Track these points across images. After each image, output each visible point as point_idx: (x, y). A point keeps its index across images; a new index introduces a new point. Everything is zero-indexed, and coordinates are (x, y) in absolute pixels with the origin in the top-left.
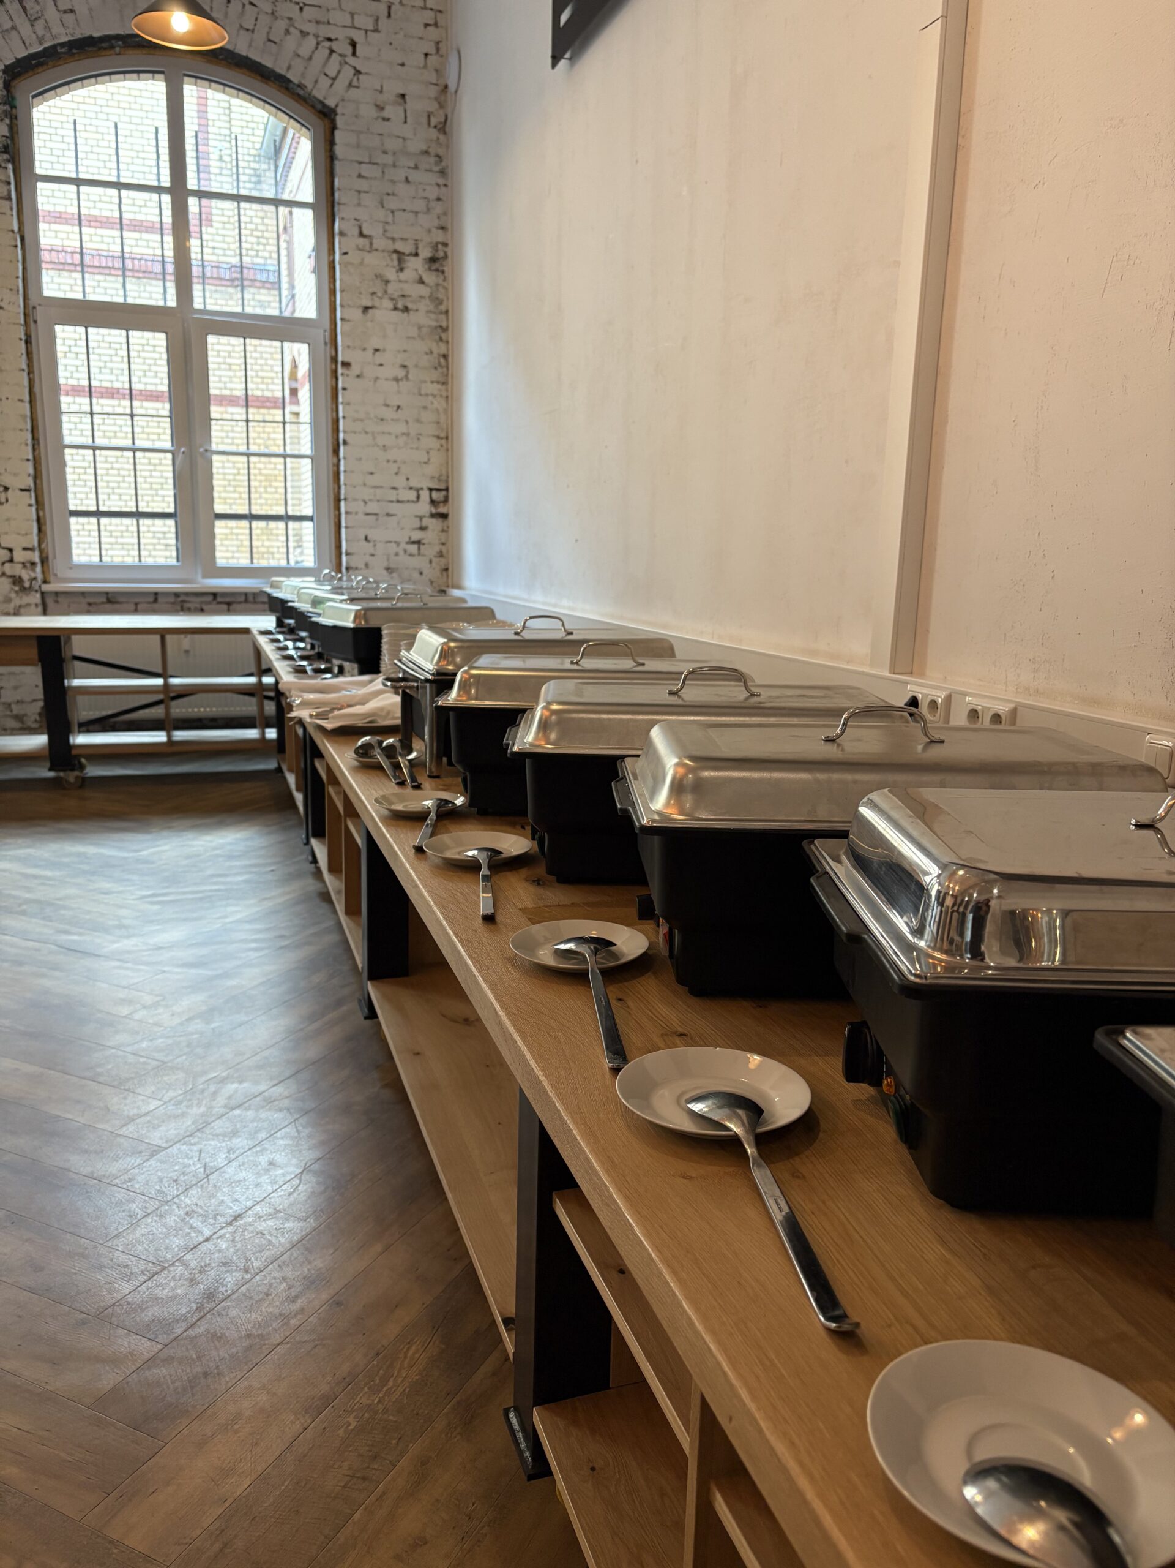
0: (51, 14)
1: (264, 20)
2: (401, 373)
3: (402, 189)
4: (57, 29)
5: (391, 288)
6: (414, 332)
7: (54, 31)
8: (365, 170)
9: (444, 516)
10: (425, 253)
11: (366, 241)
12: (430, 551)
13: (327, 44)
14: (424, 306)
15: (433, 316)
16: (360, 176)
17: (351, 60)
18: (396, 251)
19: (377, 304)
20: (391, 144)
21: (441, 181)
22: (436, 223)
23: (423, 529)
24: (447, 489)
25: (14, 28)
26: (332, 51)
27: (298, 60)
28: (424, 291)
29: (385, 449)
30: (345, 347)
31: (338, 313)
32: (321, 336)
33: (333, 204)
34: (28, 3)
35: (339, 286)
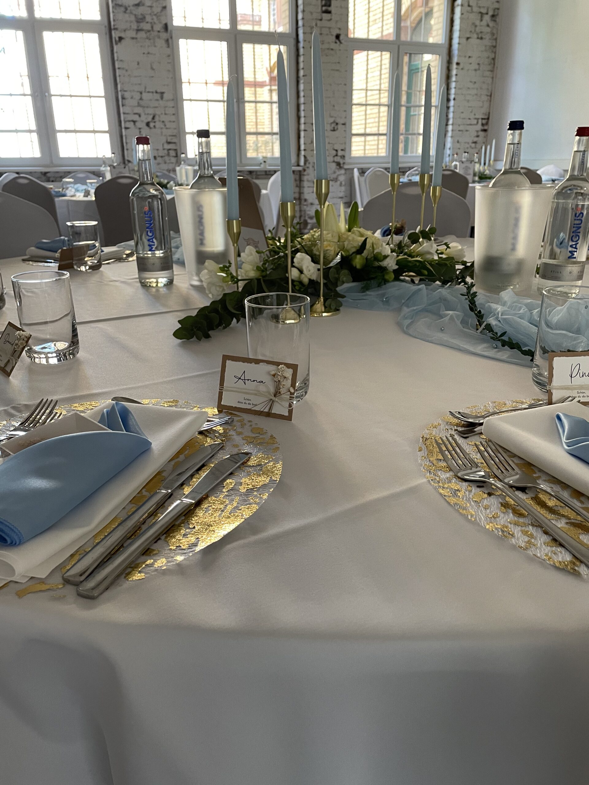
2: (477, 67)
5: (477, 29)
6: (483, 49)
9: (485, 130)
10: (491, 13)
11: (470, 8)
14: (488, 37)
15: (491, 41)
18: (480, 13)
19: (472, 36)
23: (478, 136)
24: (488, 119)
28: (488, 30)
29: (468, 101)
30: (459, 56)
31: (456, 41)
32: (445, 51)
35: (458, 29)
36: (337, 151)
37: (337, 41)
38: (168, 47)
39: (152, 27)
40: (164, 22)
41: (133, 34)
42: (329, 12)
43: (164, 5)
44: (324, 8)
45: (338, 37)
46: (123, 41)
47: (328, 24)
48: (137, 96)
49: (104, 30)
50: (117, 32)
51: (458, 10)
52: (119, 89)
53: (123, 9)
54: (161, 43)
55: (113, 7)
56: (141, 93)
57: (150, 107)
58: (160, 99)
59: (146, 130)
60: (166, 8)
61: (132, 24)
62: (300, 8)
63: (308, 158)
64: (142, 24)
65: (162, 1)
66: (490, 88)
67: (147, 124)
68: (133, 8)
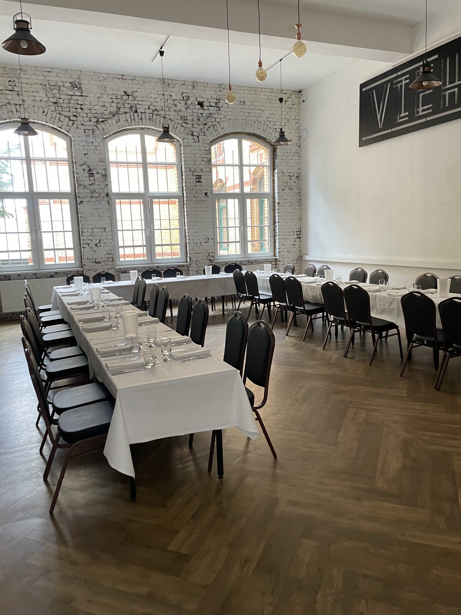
0: (220, 129)
1: (262, 125)
2: (291, 204)
3: (291, 161)
4: (221, 132)
5: (289, 184)
6: (293, 194)
7: (220, 133)
8: (283, 158)
9: (300, 238)
10: (296, 175)
11: (283, 174)
12: (296, 246)
13: (275, 130)
14: (295, 188)
15: (297, 190)
16: (282, 159)
18: (289, 176)
19: (286, 188)
20: (289, 151)
21: (299, 158)
22: (298, 168)
23: (295, 241)
24: (300, 231)
25: (212, 133)
26: (276, 131)
27: (270, 134)
28: (295, 184)
29: (287, 223)
30: (278, 199)
31: (276, 191)
32: (271, 197)
33: (274, 165)
34: (215, 127)
35: (277, 185)
36: (209, 253)
37: (206, 196)
38: (109, 204)
39: (99, 195)
40: (107, 193)
41: (89, 199)
42: (201, 182)
43: (106, 184)
44: (197, 180)
45: (206, 194)
46: (83, 203)
47: (200, 188)
48: (91, 231)
49: (73, 197)
50: (79, 199)
51: (276, 175)
52: (80, 228)
53: (83, 187)
54: (104, 203)
55: (77, 186)
56: (93, 229)
57: (98, 236)
58: (103, 231)
59: (95, 248)
60: (107, 185)
61: (88, 194)
62: (184, 181)
63: (192, 258)
64: (94, 194)
65: (105, 182)
66: (299, 215)
67: (96, 245)
68: (89, 186)
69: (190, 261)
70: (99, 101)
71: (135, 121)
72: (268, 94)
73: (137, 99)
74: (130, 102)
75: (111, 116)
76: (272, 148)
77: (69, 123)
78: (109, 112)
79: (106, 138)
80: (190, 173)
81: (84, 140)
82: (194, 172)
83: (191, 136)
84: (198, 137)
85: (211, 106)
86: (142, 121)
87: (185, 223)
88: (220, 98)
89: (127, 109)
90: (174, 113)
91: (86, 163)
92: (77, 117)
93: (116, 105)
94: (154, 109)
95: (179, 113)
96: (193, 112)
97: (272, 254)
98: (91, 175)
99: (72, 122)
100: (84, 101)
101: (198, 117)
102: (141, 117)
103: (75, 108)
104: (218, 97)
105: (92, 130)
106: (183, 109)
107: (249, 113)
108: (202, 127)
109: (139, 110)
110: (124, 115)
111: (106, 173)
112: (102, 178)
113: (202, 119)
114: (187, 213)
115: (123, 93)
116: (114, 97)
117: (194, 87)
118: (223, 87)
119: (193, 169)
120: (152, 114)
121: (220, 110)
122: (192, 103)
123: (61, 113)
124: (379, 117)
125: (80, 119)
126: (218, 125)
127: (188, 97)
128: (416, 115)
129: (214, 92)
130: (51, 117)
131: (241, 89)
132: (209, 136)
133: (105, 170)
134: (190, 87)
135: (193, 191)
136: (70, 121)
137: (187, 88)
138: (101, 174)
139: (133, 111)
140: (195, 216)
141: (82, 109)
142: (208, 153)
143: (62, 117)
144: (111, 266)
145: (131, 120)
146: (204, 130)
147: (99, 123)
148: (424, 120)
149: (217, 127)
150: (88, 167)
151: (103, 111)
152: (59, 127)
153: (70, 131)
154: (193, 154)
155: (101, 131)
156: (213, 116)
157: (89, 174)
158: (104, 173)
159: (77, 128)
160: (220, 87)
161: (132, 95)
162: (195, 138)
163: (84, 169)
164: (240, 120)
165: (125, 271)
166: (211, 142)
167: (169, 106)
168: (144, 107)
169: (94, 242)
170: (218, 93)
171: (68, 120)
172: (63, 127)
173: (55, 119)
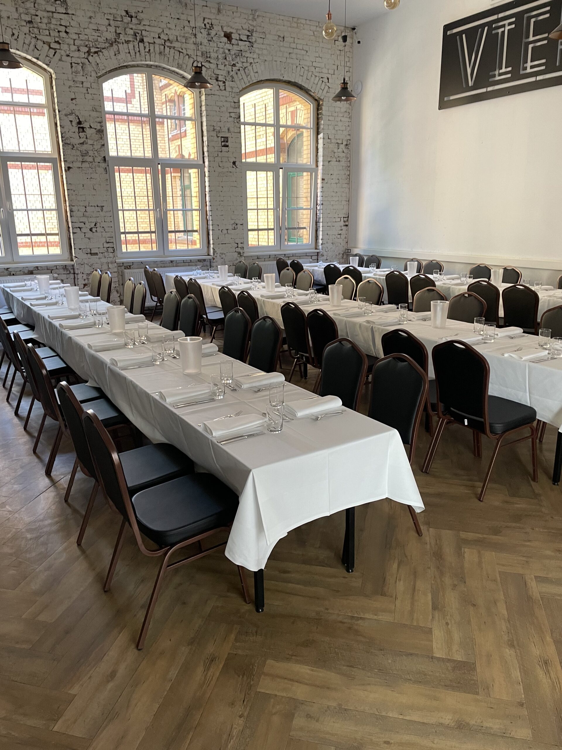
0: (252, 74)
1: (306, 72)
2: (337, 181)
3: (340, 124)
4: (253, 78)
5: (336, 154)
6: (341, 168)
7: (253, 79)
8: (331, 118)
9: (347, 226)
10: (345, 143)
11: (329, 140)
12: (343, 237)
13: (322, 79)
14: (344, 160)
15: (346, 163)
17: (327, 84)
18: (337, 143)
19: (332, 160)
20: (337, 110)
21: (349, 120)
22: (348, 133)
23: (341, 230)
24: (348, 217)
25: (242, 78)
26: (323, 81)
28: (344, 155)
29: (333, 205)
31: (321, 163)
33: (318, 128)
34: (246, 70)
35: (322, 155)
36: (237, 244)
37: (234, 166)
38: (106, 173)
39: (94, 160)
40: (103, 156)
41: (79, 165)
43: (103, 143)
44: (223, 143)
45: (234, 163)
46: (71, 169)
47: (226, 154)
48: (83, 209)
50: (66, 164)
51: (321, 141)
53: (71, 147)
54: (100, 170)
55: (63, 145)
56: (86, 207)
57: (93, 217)
58: (100, 211)
59: (89, 235)
60: (104, 145)
61: (78, 158)
62: (206, 144)
63: (216, 250)
64: (86, 157)
65: (101, 141)
66: (348, 195)
67: (91, 230)
68: (79, 146)
69: (214, 254)
70: (90, 23)
71: (140, 54)
72: (314, 28)
73: (143, 23)
74: (134, 27)
75: (107, 45)
76: (315, 103)
77: (49, 53)
78: (105, 39)
79: (100, 77)
80: (214, 134)
81: (70, 79)
82: (219, 132)
83: (215, 81)
84: (224, 82)
85: (242, 40)
86: (150, 56)
87: (206, 203)
88: (253, 30)
89: (129, 36)
90: (193, 47)
91: (73, 112)
92: (60, 44)
93: (114, 31)
94: (166, 39)
95: (200, 47)
96: (218, 46)
97: (314, 246)
98: (81, 130)
99: (54, 51)
100: (70, 21)
101: (224, 55)
102: (148, 49)
103: (57, 31)
104: (251, 28)
105: (81, 65)
106: (205, 41)
107: (290, 53)
108: (230, 70)
109: (145, 40)
110: (125, 45)
111: (102, 128)
112: (97, 136)
113: (229, 58)
114: (210, 189)
115: (124, 13)
116: (111, 18)
117: (219, 11)
118: (257, 14)
119: (218, 128)
120: (163, 47)
121: (252, 46)
122: (216, 34)
123: (38, 37)
124: (469, 71)
125: (65, 47)
126: (250, 68)
127: (211, 24)
128: (522, 72)
129: (245, 21)
130: (24, 43)
131: (279, 19)
132: (238, 82)
133: (100, 123)
134: (215, 11)
135: (218, 159)
136: (51, 50)
137: (211, 12)
138: (96, 129)
139: (138, 40)
140: (221, 193)
141: (66, 32)
142: (236, 106)
143: (40, 44)
144: (112, 259)
145: (135, 53)
146: (232, 73)
147: (91, 54)
148: (533, 79)
149: (248, 70)
150: (77, 118)
151: (96, 37)
152: (35, 58)
153: (50, 64)
154: (218, 106)
155: (94, 66)
156: (244, 54)
157: (79, 128)
158: (98, 128)
159: (60, 60)
160: (253, 13)
161: (136, 17)
162: (221, 84)
163: (71, 121)
164: (278, 63)
165: (130, 266)
166: (240, 91)
167: (186, 35)
168: (153, 35)
169: (89, 226)
170: (250, 22)
171: (48, 48)
172: (40, 57)
173: (29, 45)
